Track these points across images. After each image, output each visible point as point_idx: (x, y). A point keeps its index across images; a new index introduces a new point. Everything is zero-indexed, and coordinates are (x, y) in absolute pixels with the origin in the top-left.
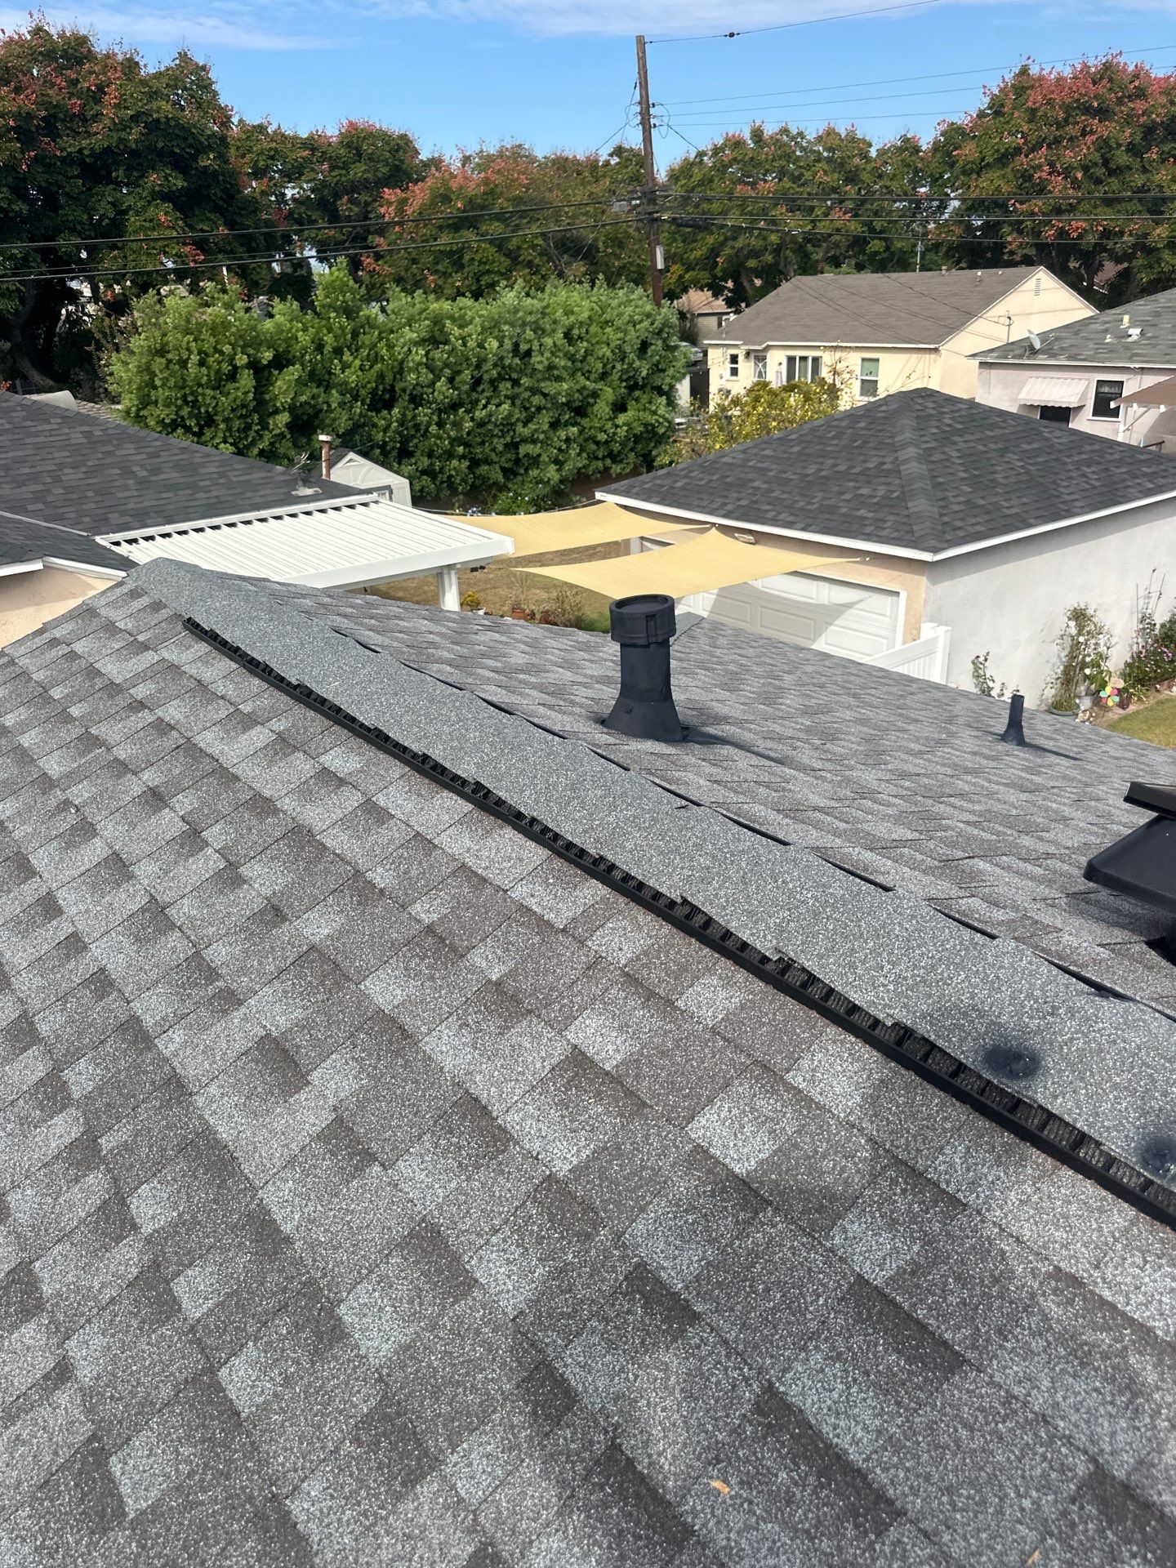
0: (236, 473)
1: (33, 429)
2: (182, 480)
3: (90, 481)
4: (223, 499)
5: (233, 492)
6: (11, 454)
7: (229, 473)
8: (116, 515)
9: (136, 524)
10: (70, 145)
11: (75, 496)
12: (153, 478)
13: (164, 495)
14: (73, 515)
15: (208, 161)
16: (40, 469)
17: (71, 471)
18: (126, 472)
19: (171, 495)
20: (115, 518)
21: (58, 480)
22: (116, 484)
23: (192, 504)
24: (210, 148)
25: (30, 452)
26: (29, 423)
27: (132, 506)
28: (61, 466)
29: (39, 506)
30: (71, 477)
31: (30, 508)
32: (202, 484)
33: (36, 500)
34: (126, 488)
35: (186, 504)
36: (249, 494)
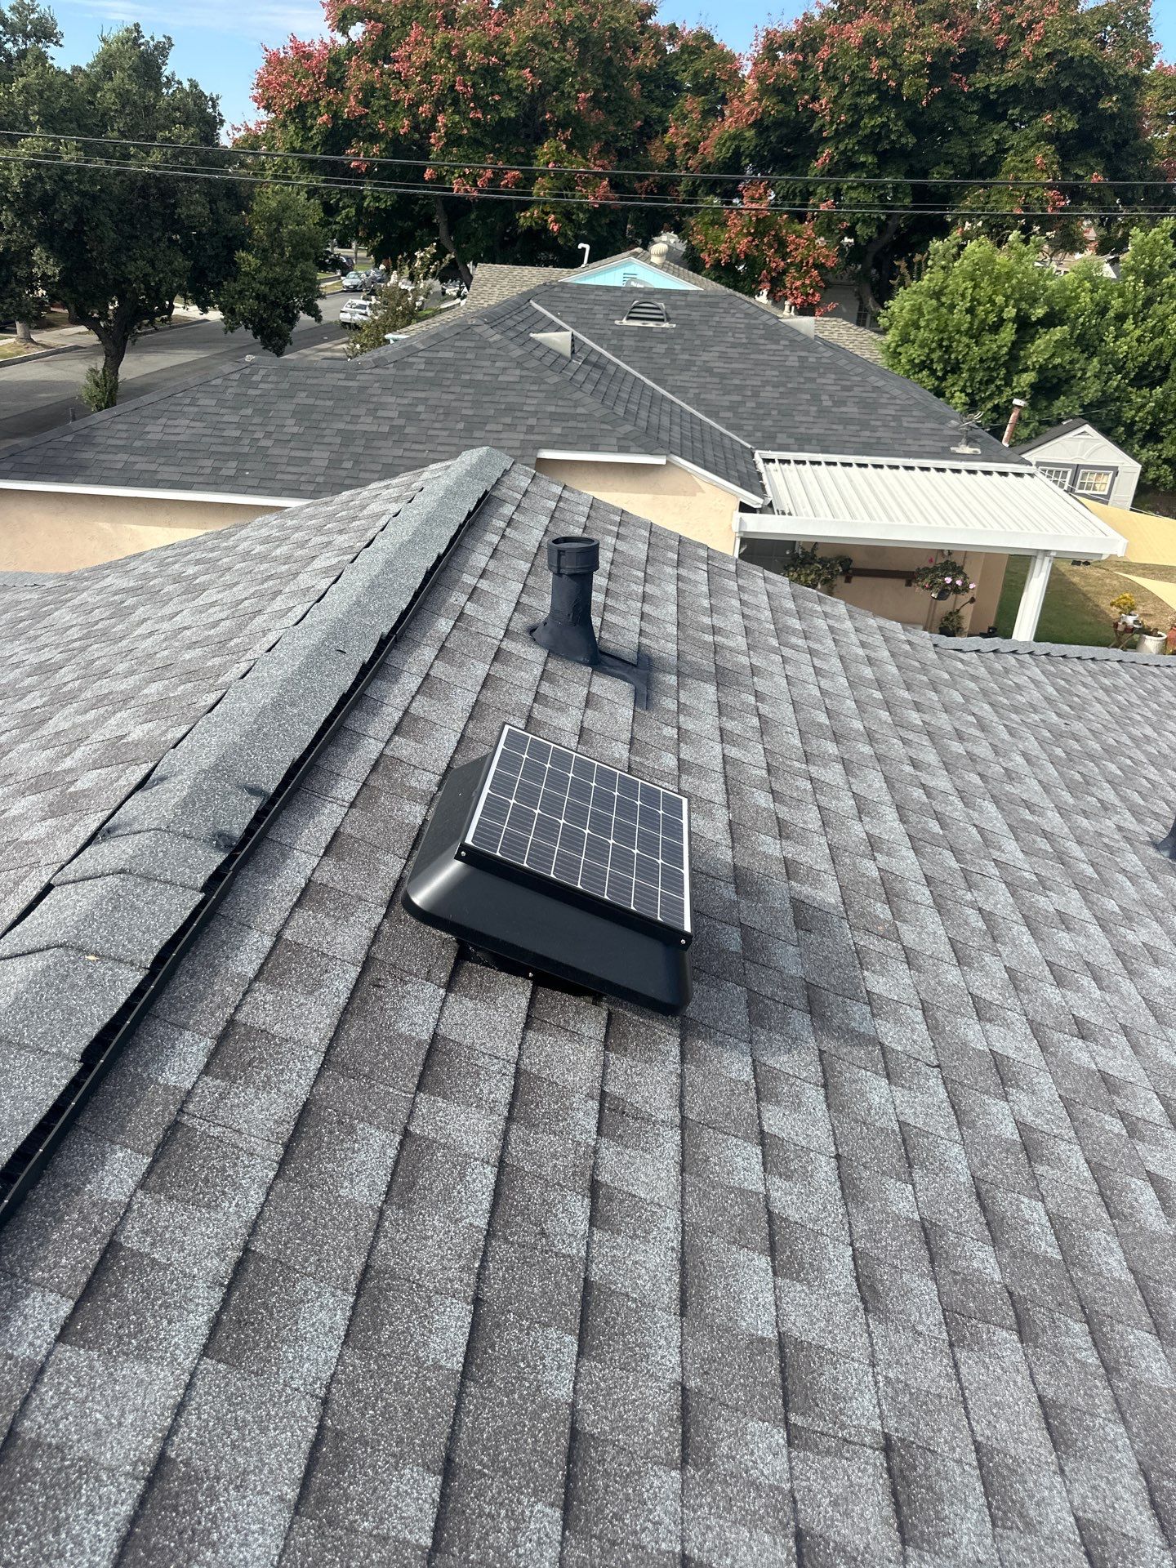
0: (911, 419)
1: (762, 347)
2: (857, 416)
3: (780, 401)
4: (882, 441)
5: (896, 436)
6: (733, 366)
7: (903, 419)
8: (785, 435)
9: (796, 447)
10: (980, 80)
11: (761, 412)
12: (833, 410)
13: (835, 427)
14: (750, 428)
15: (1108, 104)
16: (748, 382)
17: (770, 389)
18: (815, 398)
19: (840, 427)
20: (782, 438)
21: (756, 395)
22: (800, 408)
23: (853, 439)
24: (1117, 89)
25: (750, 367)
26: (762, 341)
27: (802, 430)
28: (766, 383)
29: (730, 415)
30: (768, 394)
31: (722, 414)
32: (873, 423)
33: (729, 409)
34: (807, 413)
35: (847, 438)
36: (909, 441)
